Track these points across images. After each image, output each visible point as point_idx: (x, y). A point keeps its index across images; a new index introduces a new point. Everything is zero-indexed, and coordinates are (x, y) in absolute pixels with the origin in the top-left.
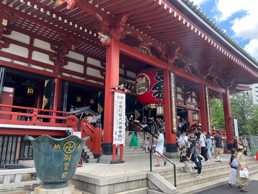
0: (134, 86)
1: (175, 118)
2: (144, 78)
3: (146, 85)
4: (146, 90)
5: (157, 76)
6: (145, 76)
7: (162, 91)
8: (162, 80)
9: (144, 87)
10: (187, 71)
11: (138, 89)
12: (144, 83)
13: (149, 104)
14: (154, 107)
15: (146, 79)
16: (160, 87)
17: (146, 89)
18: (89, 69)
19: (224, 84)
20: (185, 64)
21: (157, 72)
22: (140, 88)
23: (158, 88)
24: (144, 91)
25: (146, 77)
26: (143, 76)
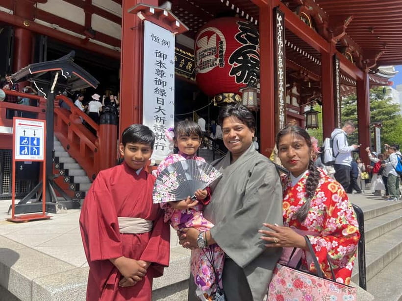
0: (192, 62)
1: (283, 114)
2: (214, 38)
3: (217, 52)
4: (218, 62)
5: (241, 34)
6: (214, 33)
7: (250, 65)
8: (249, 43)
9: (213, 57)
10: (304, 21)
11: (199, 62)
12: (212, 48)
13: (222, 94)
14: (231, 99)
15: (218, 38)
16: (245, 57)
17: (216, 60)
18: (95, 17)
19: (362, 61)
20: (302, 5)
21: (240, 26)
22: (204, 60)
23: (241, 58)
24: (213, 65)
25: (217, 35)
26: (210, 34)
